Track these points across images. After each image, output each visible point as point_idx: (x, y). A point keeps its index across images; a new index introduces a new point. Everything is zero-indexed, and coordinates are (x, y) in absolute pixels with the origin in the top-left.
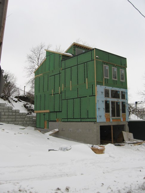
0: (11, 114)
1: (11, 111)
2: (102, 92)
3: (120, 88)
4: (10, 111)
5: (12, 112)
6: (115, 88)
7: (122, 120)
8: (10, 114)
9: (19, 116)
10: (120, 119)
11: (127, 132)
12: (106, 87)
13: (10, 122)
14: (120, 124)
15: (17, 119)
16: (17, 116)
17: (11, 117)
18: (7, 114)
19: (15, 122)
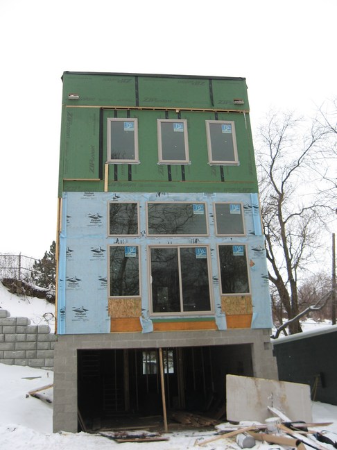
0: (21, 337)
1: (22, 331)
2: (95, 218)
3: (209, 190)
4: (20, 329)
5: (26, 333)
6: (173, 195)
7: (222, 323)
8: (18, 339)
9: (47, 344)
10: (213, 320)
11: (261, 380)
12: (118, 194)
13: (19, 361)
14: (214, 343)
15: (39, 353)
16: (40, 344)
17: (24, 346)
18: (9, 337)
19: (33, 360)
